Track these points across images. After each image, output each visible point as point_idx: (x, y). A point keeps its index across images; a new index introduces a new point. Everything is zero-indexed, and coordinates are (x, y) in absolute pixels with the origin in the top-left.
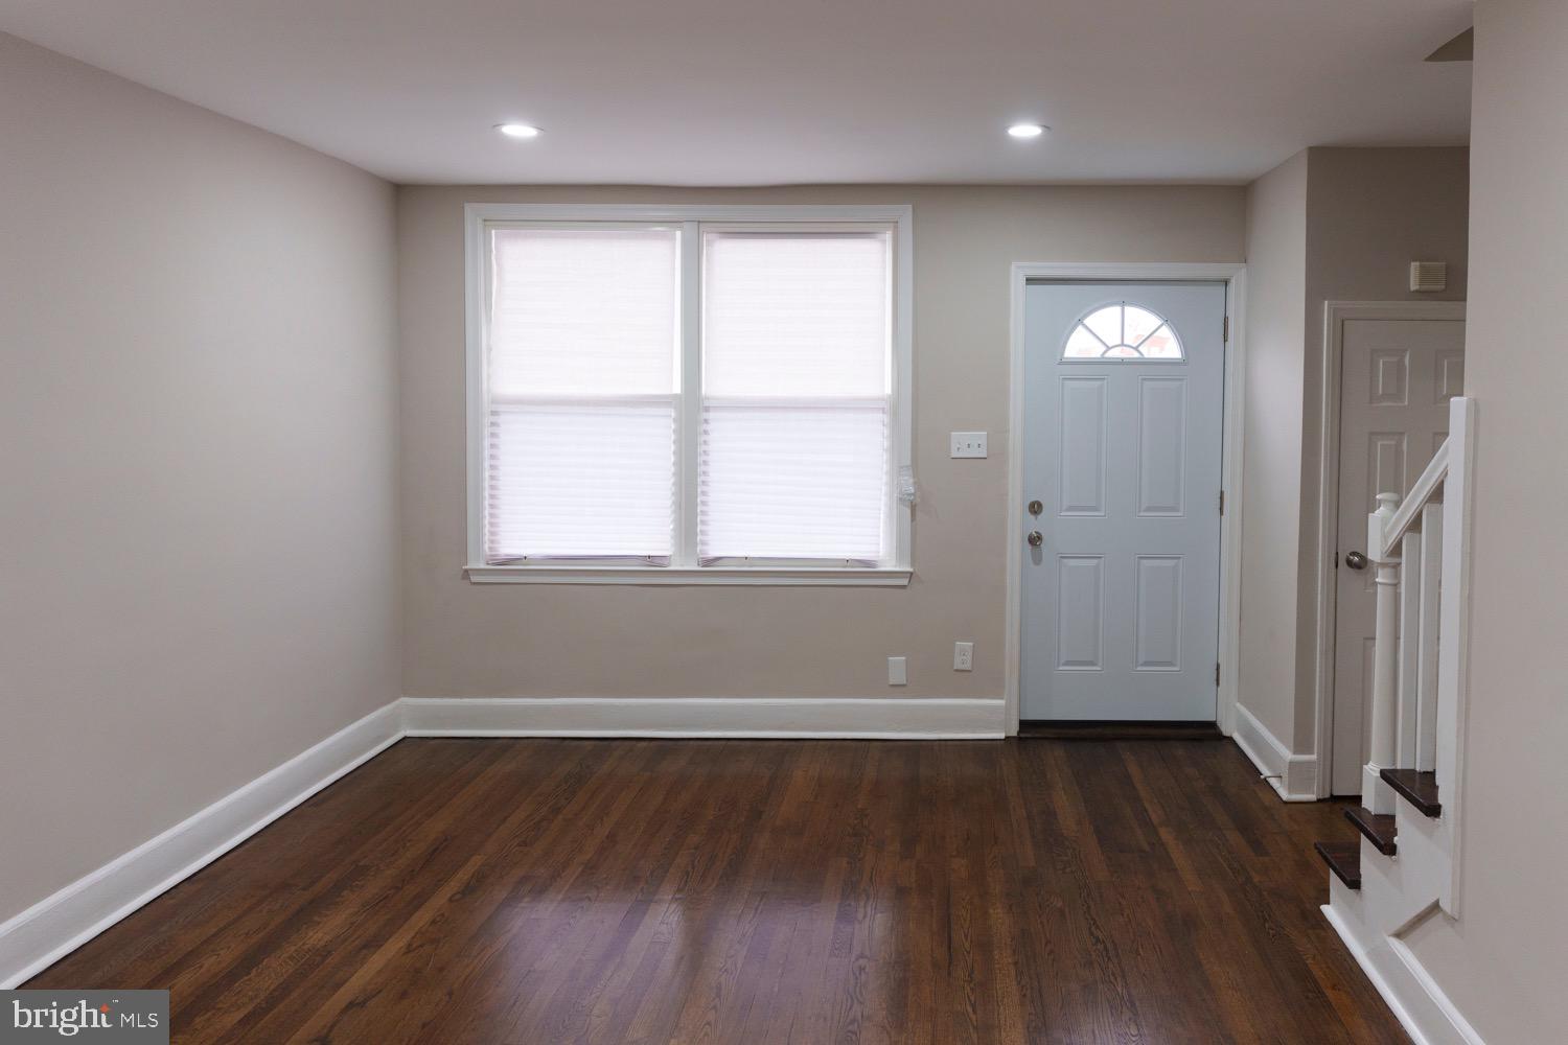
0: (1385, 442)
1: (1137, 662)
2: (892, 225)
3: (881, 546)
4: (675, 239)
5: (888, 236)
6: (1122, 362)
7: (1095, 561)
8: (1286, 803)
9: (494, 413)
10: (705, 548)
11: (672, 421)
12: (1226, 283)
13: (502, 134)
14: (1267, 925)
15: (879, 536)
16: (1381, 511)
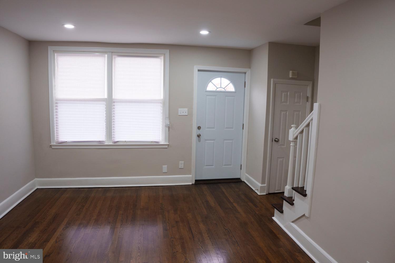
0: (284, 113)
1: (223, 165)
2: (163, 55)
3: (160, 138)
4: (105, 57)
5: (162, 57)
6: (221, 92)
7: (213, 141)
8: (259, 195)
9: (56, 103)
10: (114, 139)
11: (105, 105)
12: (245, 73)
13: (64, 27)
14: (262, 223)
15: (160, 135)
16: (292, 129)
